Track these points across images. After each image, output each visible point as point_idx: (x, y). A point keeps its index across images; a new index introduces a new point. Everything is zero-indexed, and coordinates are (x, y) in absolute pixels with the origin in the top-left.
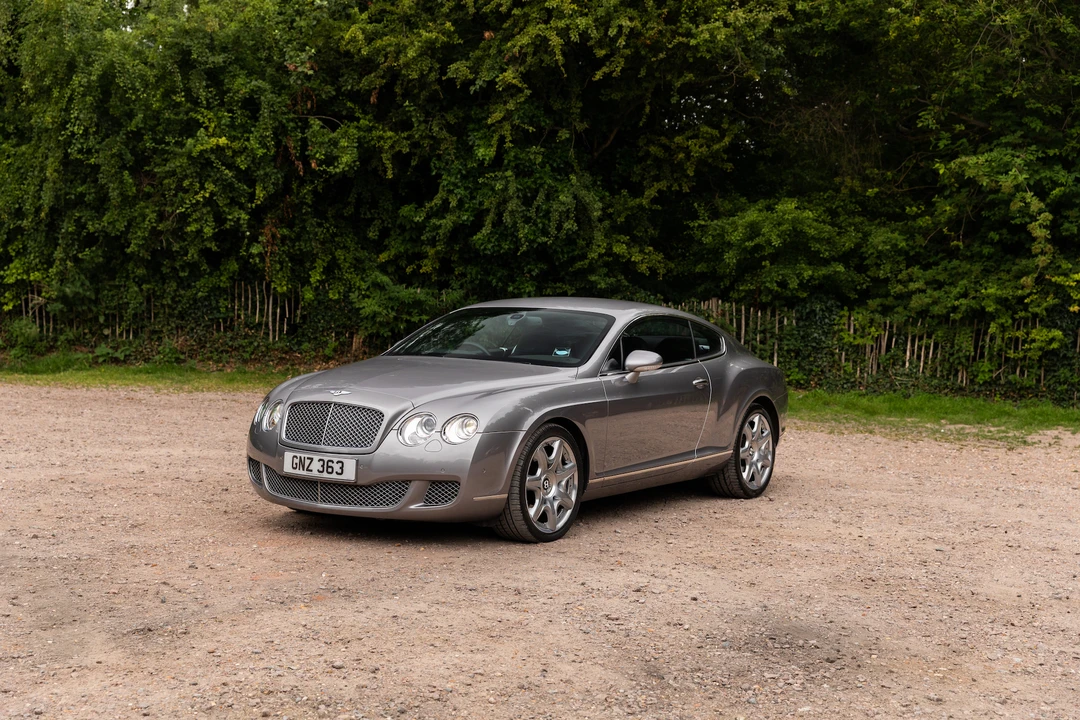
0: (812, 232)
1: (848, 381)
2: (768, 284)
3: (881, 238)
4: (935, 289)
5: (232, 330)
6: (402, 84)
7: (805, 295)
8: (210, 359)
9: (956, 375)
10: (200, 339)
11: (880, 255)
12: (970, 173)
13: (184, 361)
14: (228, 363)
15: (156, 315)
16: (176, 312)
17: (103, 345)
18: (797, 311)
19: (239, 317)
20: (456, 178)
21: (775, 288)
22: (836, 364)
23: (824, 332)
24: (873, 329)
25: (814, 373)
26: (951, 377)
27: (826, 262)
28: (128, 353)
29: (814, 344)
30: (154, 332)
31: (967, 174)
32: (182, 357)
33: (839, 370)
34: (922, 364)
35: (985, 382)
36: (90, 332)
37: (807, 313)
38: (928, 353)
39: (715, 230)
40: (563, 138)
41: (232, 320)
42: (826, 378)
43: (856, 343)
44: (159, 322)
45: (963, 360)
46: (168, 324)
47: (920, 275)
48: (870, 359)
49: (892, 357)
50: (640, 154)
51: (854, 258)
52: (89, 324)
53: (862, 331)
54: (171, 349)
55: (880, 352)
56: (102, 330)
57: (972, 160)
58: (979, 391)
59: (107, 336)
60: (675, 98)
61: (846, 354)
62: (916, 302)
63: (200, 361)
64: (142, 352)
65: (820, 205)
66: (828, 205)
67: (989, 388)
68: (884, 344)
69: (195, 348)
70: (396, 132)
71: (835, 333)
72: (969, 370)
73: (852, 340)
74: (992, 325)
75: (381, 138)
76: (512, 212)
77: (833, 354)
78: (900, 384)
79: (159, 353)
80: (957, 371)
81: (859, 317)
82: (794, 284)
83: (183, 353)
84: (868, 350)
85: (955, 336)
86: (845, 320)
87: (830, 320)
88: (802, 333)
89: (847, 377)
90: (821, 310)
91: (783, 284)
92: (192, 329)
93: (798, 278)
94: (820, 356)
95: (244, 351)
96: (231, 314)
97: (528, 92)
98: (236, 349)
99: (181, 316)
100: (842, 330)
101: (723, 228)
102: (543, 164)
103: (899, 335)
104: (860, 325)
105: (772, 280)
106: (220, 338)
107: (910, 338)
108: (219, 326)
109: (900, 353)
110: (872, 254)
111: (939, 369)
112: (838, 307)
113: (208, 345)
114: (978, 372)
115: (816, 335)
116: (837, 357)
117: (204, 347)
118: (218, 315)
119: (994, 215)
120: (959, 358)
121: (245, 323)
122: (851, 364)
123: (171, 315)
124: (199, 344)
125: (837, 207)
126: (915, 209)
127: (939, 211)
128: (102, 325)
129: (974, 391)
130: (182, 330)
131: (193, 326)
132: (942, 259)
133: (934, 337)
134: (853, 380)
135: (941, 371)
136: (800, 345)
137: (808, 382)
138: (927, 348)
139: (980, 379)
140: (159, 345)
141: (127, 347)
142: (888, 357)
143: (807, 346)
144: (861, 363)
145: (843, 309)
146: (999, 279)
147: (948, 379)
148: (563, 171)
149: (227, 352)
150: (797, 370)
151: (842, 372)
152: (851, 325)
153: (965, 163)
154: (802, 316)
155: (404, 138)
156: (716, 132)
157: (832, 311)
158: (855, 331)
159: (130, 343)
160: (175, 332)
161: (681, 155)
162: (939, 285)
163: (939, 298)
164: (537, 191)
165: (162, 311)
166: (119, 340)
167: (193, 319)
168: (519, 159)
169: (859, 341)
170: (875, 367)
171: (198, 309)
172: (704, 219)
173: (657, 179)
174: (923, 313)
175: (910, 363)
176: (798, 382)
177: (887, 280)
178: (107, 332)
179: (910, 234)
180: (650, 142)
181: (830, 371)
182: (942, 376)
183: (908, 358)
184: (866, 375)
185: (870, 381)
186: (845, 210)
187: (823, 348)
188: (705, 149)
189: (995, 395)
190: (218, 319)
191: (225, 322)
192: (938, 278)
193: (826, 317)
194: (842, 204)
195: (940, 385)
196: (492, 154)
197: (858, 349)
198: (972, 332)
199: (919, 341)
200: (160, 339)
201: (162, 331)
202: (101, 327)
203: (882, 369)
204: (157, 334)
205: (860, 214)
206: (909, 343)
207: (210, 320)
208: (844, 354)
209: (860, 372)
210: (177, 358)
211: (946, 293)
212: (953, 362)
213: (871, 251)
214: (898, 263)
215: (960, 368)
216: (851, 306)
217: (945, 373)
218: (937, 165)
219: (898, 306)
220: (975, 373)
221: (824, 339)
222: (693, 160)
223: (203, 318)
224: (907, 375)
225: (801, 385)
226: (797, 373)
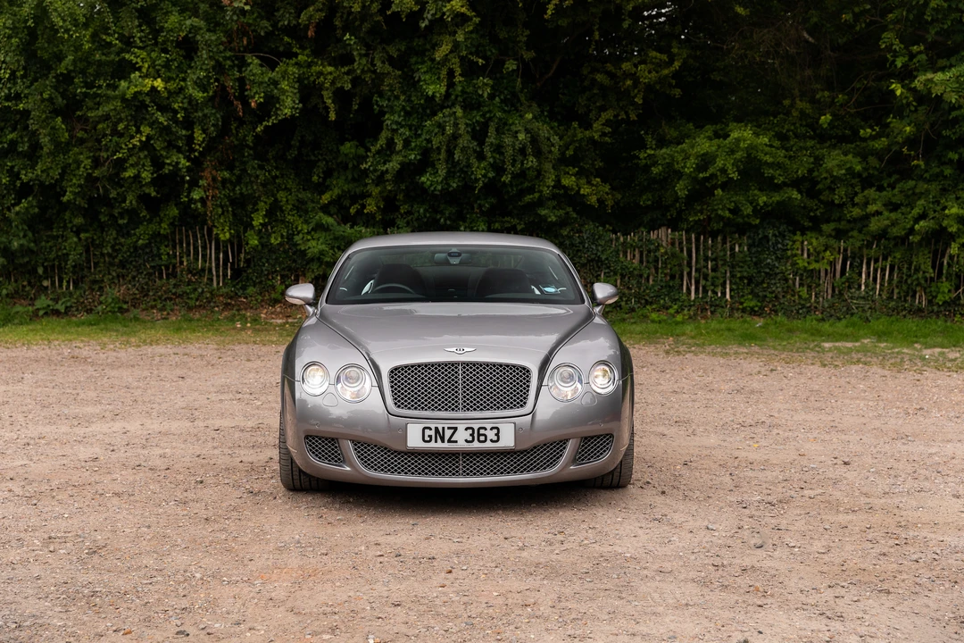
0: (768, 159)
1: (803, 306)
3: (835, 162)
4: (891, 211)
5: (175, 277)
6: (342, 16)
7: (758, 221)
8: (153, 307)
9: (914, 296)
10: (143, 288)
11: (835, 180)
12: (937, 90)
13: (127, 310)
14: (172, 310)
15: (96, 265)
16: (116, 260)
17: (43, 297)
18: (749, 237)
19: (181, 263)
20: (399, 116)
22: (789, 290)
23: (777, 257)
24: (828, 253)
25: (768, 299)
26: (909, 298)
27: (778, 188)
28: (69, 304)
29: (767, 270)
30: (95, 282)
31: (933, 91)
32: (125, 306)
33: (793, 296)
34: (878, 287)
35: (945, 302)
36: (29, 283)
37: (759, 239)
38: (885, 275)
39: (665, 159)
40: (510, 69)
41: (174, 267)
42: (781, 304)
43: (811, 267)
44: (100, 271)
45: (923, 282)
46: (109, 274)
47: (877, 197)
48: (826, 285)
49: (848, 279)
50: (586, 83)
51: (808, 185)
52: (27, 276)
53: (817, 256)
54: (113, 299)
55: (834, 275)
56: (41, 282)
57: (939, 76)
58: (938, 312)
59: (46, 288)
61: (801, 279)
62: (875, 225)
63: (143, 310)
64: (83, 302)
65: (768, 130)
66: (776, 129)
67: (948, 308)
68: (839, 267)
69: (138, 296)
70: (336, 67)
71: (788, 258)
72: (928, 290)
73: (806, 265)
74: (953, 245)
75: (321, 74)
76: (463, 150)
77: (786, 280)
78: (857, 308)
79: (101, 303)
80: (915, 293)
81: (813, 242)
82: (748, 211)
83: (126, 303)
84: (823, 274)
85: (911, 257)
86: (798, 245)
87: (783, 245)
88: (755, 259)
89: (803, 302)
90: (774, 235)
91: (735, 211)
92: (134, 278)
93: (751, 205)
94: (773, 282)
95: (188, 298)
96: (173, 261)
97: (477, 20)
98: (180, 296)
99: (122, 265)
100: (796, 255)
101: (672, 157)
102: (492, 97)
103: (853, 258)
104: (815, 250)
105: (724, 206)
106: (163, 286)
107: (865, 261)
108: (161, 274)
109: (855, 276)
110: (826, 178)
111: (896, 291)
112: (790, 231)
113: (151, 293)
114: (938, 292)
115: (769, 261)
116: (790, 282)
117: (147, 295)
118: (160, 262)
119: (954, 133)
120: (918, 279)
121: (188, 269)
122: (805, 289)
123: (111, 264)
124: (141, 292)
125: (788, 131)
126: (869, 130)
127: (896, 131)
128: (40, 276)
129: (932, 311)
130: (124, 279)
131: (135, 274)
132: (897, 181)
133: (890, 259)
134: (808, 305)
135: (899, 293)
136: (753, 272)
138: (883, 270)
139: (940, 299)
140: (101, 295)
141: (68, 298)
142: (843, 280)
143: (760, 272)
144: (816, 287)
145: (795, 234)
146: (957, 198)
147: (906, 301)
149: (171, 299)
150: (750, 297)
151: (797, 297)
152: (804, 249)
153: (931, 81)
154: (754, 242)
155: (345, 74)
156: (664, 57)
157: (784, 236)
158: (809, 256)
159: (71, 295)
160: (116, 281)
161: (628, 82)
162: (894, 207)
163: (897, 219)
164: (485, 126)
165: (102, 260)
166: (59, 291)
167: (135, 267)
169: (814, 266)
170: (830, 291)
171: (139, 257)
172: (651, 148)
173: (603, 109)
174: (882, 235)
175: (866, 286)
176: (752, 309)
177: (841, 206)
178: (45, 283)
179: (864, 156)
180: (594, 70)
181: (784, 296)
182: (900, 298)
183: (863, 281)
184: (821, 299)
185: (826, 305)
186: (794, 134)
187: (776, 274)
188: (654, 74)
189: (954, 315)
190: (160, 266)
191: (167, 268)
192: (894, 200)
193: (779, 243)
194: (792, 128)
195: (898, 307)
196: (443, 90)
197: (814, 274)
198: (929, 253)
199: (875, 263)
200: (101, 289)
201: (103, 281)
202: (40, 278)
203: (837, 292)
204: (98, 285)
205: (811, 138)
206: (864, 266)
207: (152, 267)
208: (798, 278)
209: (816, 296)
210: (120, 308)
211: (903, 214)
212: (912, 284)
213: (824, 175)
214: (852, 186)
215: (918, 289)
216: (803, 231)
217: (902, 294)
218: (894, 86)
219: (852, 229)
220: (934, 294)
221: (777, 265)
222: (641, 86)
223: (145, 265)
224: (863, 298)
225: (755, 312)
226: (752, 300)
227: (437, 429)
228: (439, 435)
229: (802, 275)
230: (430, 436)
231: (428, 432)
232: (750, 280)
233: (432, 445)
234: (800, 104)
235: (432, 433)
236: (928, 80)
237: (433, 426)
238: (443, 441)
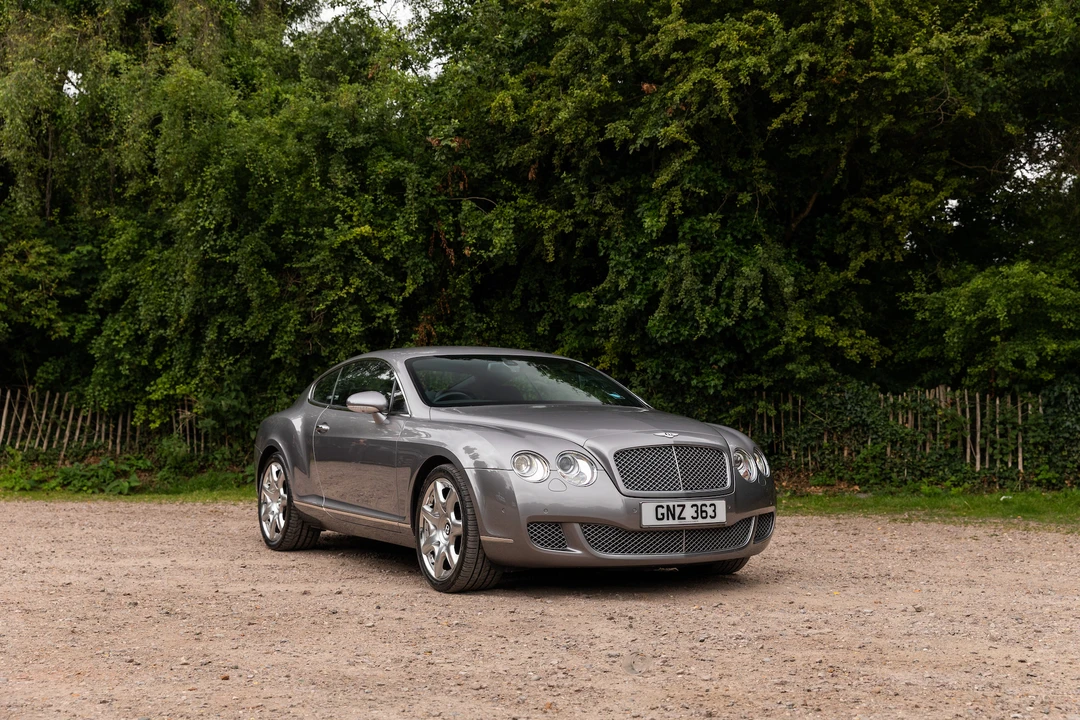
0: (1048, 298)
2: (1002, 364)
6: (559, 154)
7: (1051, 376)
18: (1044, 396)
20: (627, 257)
23: (1078, 419)
25: (1068, 471)
29: (1067, 435)
37: (1056, 398)
39: (933, 304)
40: (744, 202)
50: (843, 220)
60: (875, 146)
70: (558, 211)
75: (541, 218)
76: (688, 291)
82: (1032, 362)
88: (1051, 422)
90: (1074, 393)
91: (1019, 363)
94: (1075, 449)
115: (1068, 423)
136: (1048, 437)
137: (1062, 481)
143: (1058, 438)
148: (746, 244)
150: (1046, 467)
154: (1049, 402)
155: (567, 217)
156: (929, 187)
161: (890, 217)
164: (718, 268)
172: (920, 290)
173: (865, 248)
176: (1049, 481)
180: (855, 206)
187: (1079, 439)
221: (1078, 428)
225: (1054, 485)
226: (1048, 471)
227: (668, 506)
228: (671, 512)
230: (663, 514)
231: (660, 510)
232: (1047, 446)
233: (665, 522)
235: (664, 511)
237: (665, 504)
238: (674, 519)
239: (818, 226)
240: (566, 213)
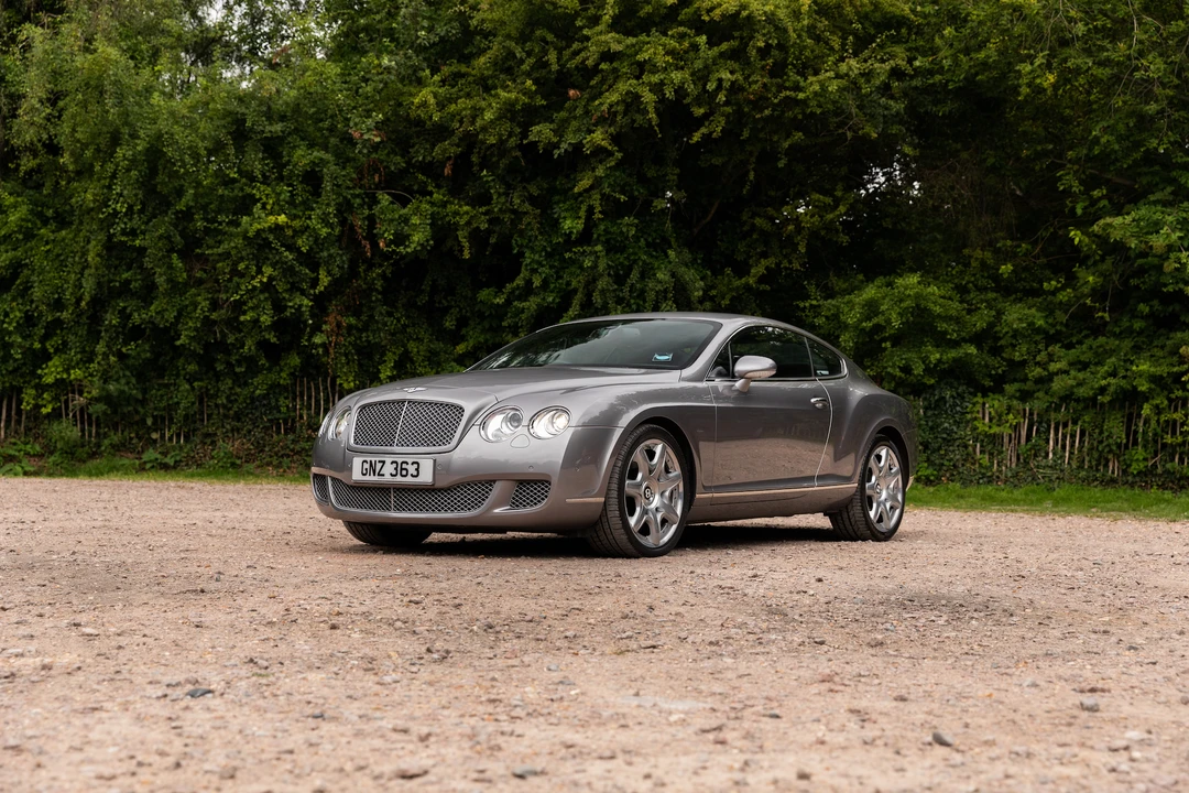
0: (938, 309)
1: (984, 475)
2: (889, 369)
3: (1016, 315)
4: (1079, 370)
5: (294, 432)
6: (479, 153)
7: (932, 381)
8: (269, 464)
9: (1106, 466)
10: (258, 443)
11: (1016, 334)
12: (1116, 235)
13: (240, 466)
14: (289, 468)
15: (209, 416)
16: (231, 412)
17: (151, 450)
18: (925, 399)
19: (301, 417)
20: (541, 256)
21: (898, 373)
22: (969, 458)
23: (955, 421)
24: (1011, 416)
25: (945, 468)
26: (1101, 468)
27: (956, 344)
28: (178, 458)
29: (945, 436)
30: (207, 435)
31: (1112, 236)
32: (238, 462)
33: (973, 464)
34: (1067, 455)
35: (1139, 473)
36: (137, 435)
37: (937, 401)
38: (1074, 442)
39: (830, 310)
40: (659, 208)
41: (294, 421)
42: (959, 473)
43: (992, 431)
44: (213, 424)
45: (1114, 448)
46: (223, 427)
47: (1062, 354)
48: (1009, 451)
49: (1033, 447)
50: (745, 228)
51: (986, 339)
52: (135, 427)
53: (998, 419)
54: (225, 453)
55: (1019, 442)
56: (149, 434)
57: (1118, 220)
58: (1133, 483)
59: (155, 441)
60: (783, 161)
61: (981, 446)
62: (1058, 385)
63: (259, 467)
64: (194, 457)
65: (947, 282)
66: (956, 281)
67: (1144, 479)
68: (1024, 433)
69: (253, 452)
70: (474, 207)
71: (968, 422)
72: (1121, 459)
73: (987, 429)
74: (1145, 406)
75: (456, 213)
76: (603, 292)
77: (966, 447)
78: (1043, 477)
79: (213, 458)
80: (1107, 461)
81: (994, 404)
82: (918, 369)
83: (239, 458)
84: (1006, 440)
85: (1103, 422)
86: (978, 407)
87: (962, 408)
88: (930, 424)
89: (983, 471)
90: (952, 396)
91: (907, 369)
92: (249, 431)
93: (924, 362)
94: (951, 448)
95: (307, 456)
96: (292, 414)
97: (619, 155)
98: (298, 453)
99: (237, 417)
100: (975, 419)
101: (838, 308)
102: (637, 238)
103: (1040, 423)
104: (996, 412)
105: (894, 364)
106: (280, 441)
107: (1053, 426)
108: (279, 429)
109: (1042, 443)
110: (1007, 333)
111: (1087, 459)
112: (970, 393)
113: (267, 449)
114: (1132, 461)
115: (946, 425)
116: (970, 449)
117: (262, 451)
118: (278, 416)
119: (1144, 283)
120: (1108, 445)
121: (309, 424)
122: (987, 456)
123: (226, 416)
124: (257, 448)
125: (968, 282)
126: (1053, 283)
127: (1082, 282)
128: (149, 428)
129: (1127, 482)
130: (238, 433)
131: (251, 427)
132: (1086, 337)
133: (1080, 423)
134: (989, 474)
135: (1090, 461)
136: (929, 437)
137: (938, 478)
138: (1073, 436)
139: (1134, 468)
140: (213, 450)
141: (177, 452)
142: (1029, 447)
143: (937, 437)
144: (998, 455)
145: (976, 396)
146: (1152, 356)
147: (1098, 470)
148: (659, 247)
149: (288, 456)
150: (926, 465)
151: (977, 465)
152: (987, 412)
153: (1110, 225)
154: (930, 405)
155: (482, 213)
156: (828, 200)
157: (963, 398)
158: (991, 420)
159: (181, 448)
160: (230, 435)
161: (791, 227)
162: (1084, 366)
163: (1084, 379)
164: (629, 270)
165: (216, 412)
166: (169, 445)
167: (251, 419)
168: (610, 233)
169: (995, 430)
170: (1014, 459)
171: (256, 408)
172: (815, 299)
173: (764, 255)
174: (1067, 397)
175: (1054, 454)
176: (927, 478)
177: (1023, 363)
178: (155, 436)
179: (1049, 310)
180: (754, 215)
181: (963, 465)
182: (1090, 467)
183: (1051, 448)
184: (1004, 468)
185: (1009, 475)
186: (976, 286)
187: (955, 440)
188: (816, 218)
189: (1152, 487)
190: (278, 419)
191: (286, 423)
192: (1082, 358)
193: (958, 405)
194: (973, 279)
195: (1088, 477)
196: (580, 227)
197: (995, 440)
198: (1123, 417)
199: (1063, 429)
200: (213, 443)
201: (216, 434)
202: (149, 430)
203: (1022, 461)
204: (210, 438)
205: (993, 290)
206: (1052, 432)
207: (270, 421)
208: (978, 445)
209: (998, 465)
210: (233, 464)
211: (1092, 373)
212: (1103, 450)
213: (1006, 329)
214: (1036, 342)
215: (1110, 456)
216: (985, 392)
217: (1094, 463)
218: (1072, 233)
219: (1038, 391)
220: (1128, 462)
221: (955, 429)
222: (806, 232)
223: (262, 419)
224: (1051, 467)
225: (931, 481)
226: (927, 468)
229: (982, 441)
232: (926, 446)
234: (978, 253)
236: (1108, 224)
239: (720, 232)
240: (480, 210)
